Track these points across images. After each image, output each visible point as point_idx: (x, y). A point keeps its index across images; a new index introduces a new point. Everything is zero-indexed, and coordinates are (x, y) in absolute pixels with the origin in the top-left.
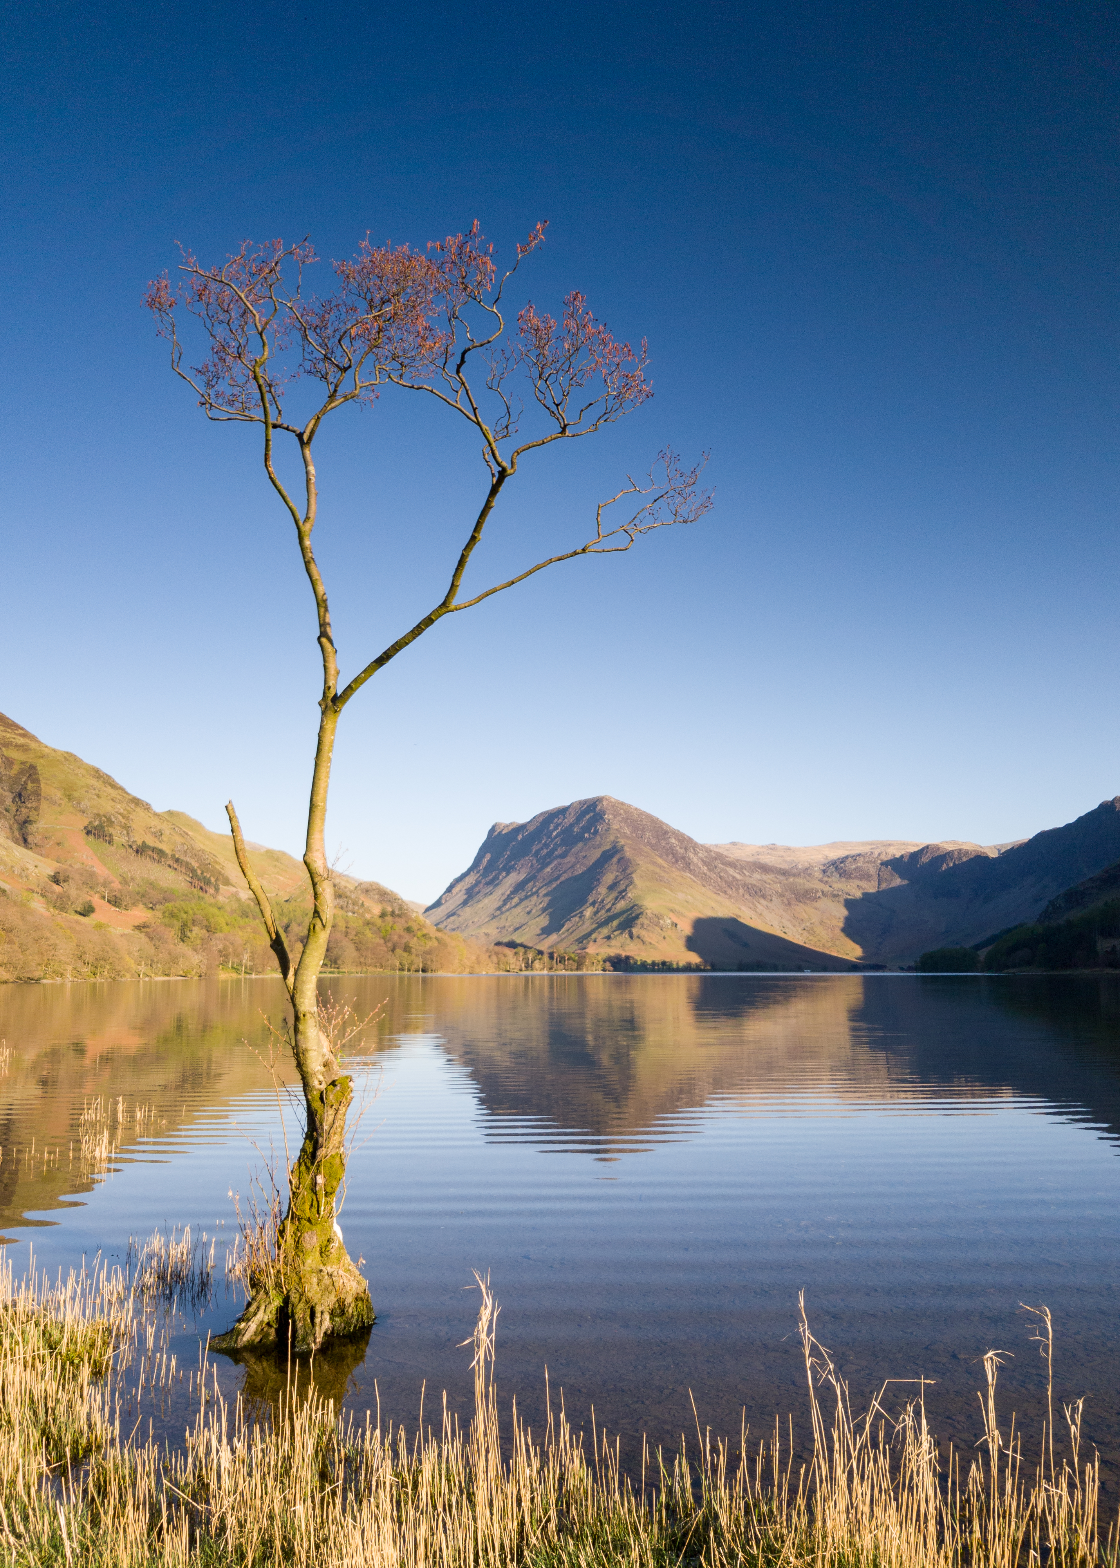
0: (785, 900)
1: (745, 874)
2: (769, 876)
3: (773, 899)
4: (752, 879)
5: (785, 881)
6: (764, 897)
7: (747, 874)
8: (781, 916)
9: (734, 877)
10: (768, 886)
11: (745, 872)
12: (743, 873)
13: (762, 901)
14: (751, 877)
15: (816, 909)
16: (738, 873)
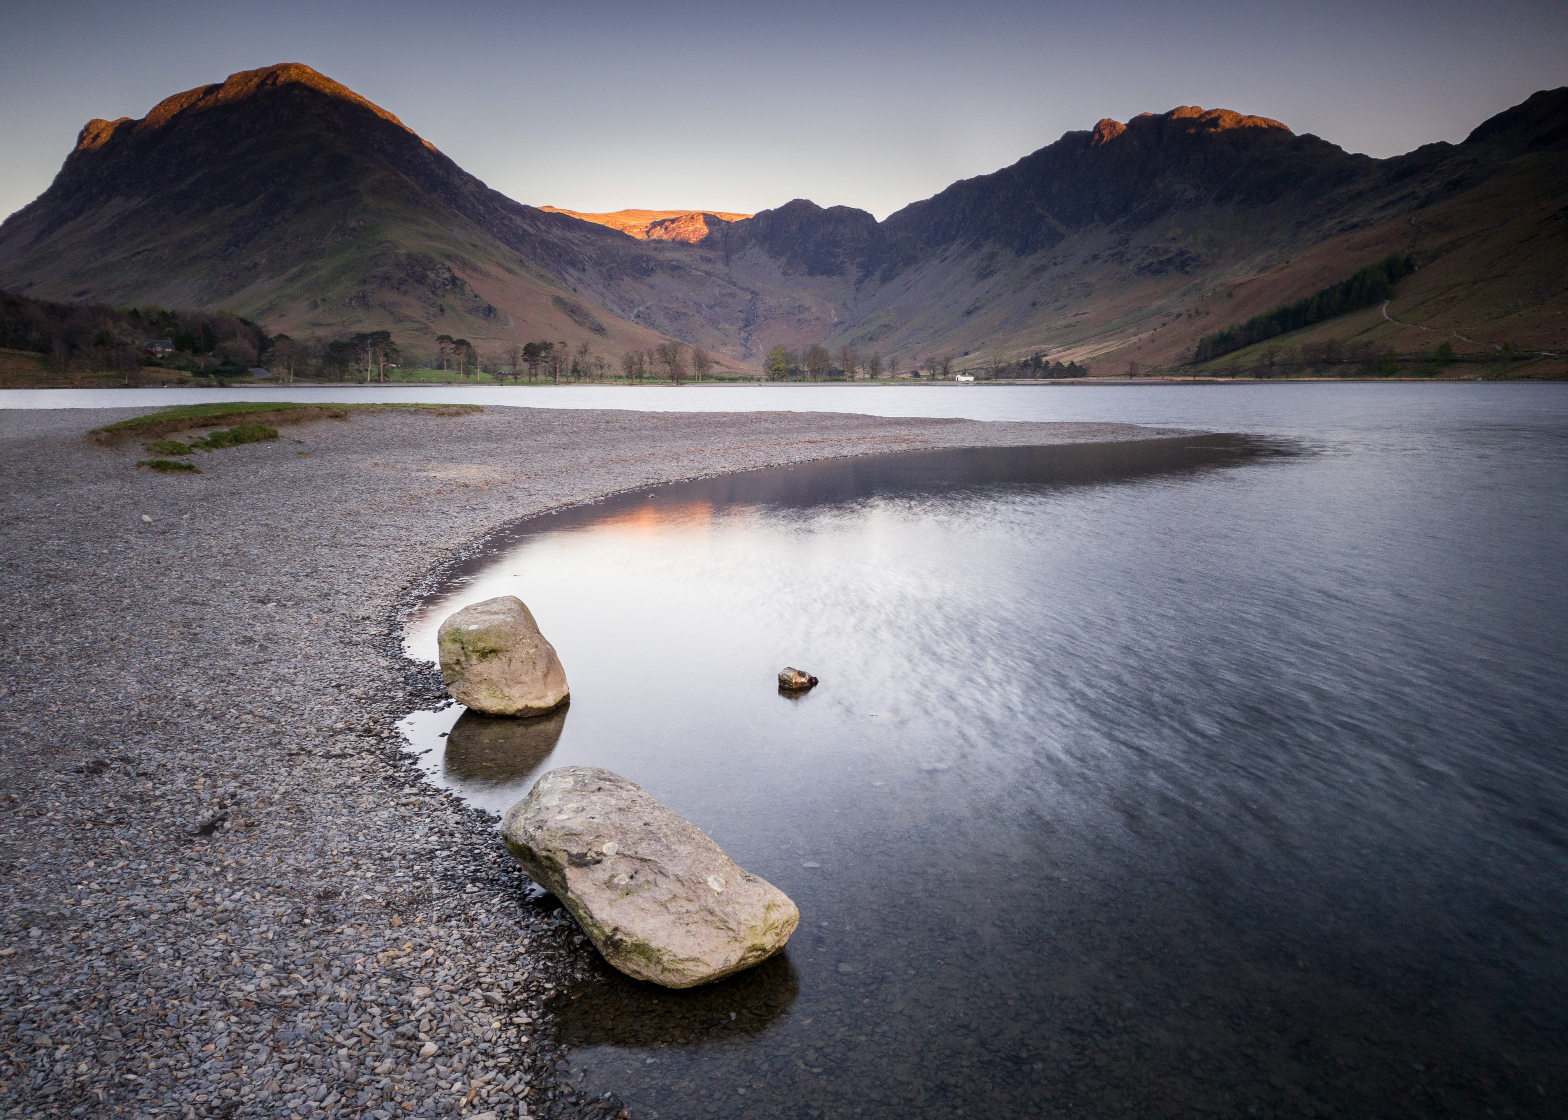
0: (604, 271)
1: (540, 228)
2: (574, 234)
3: (586, 267)
4: (550, 236)
5: (600, 243)
6: (572, 263)
7: (543, 227)
8: (602, 294)
9: (524, 230)
10: (576, 248)
11: (539, 224)
12: (536, 225)
13: (570, 270)
14: (549, 233)
15: (652, 287)
16: (528, 224)
